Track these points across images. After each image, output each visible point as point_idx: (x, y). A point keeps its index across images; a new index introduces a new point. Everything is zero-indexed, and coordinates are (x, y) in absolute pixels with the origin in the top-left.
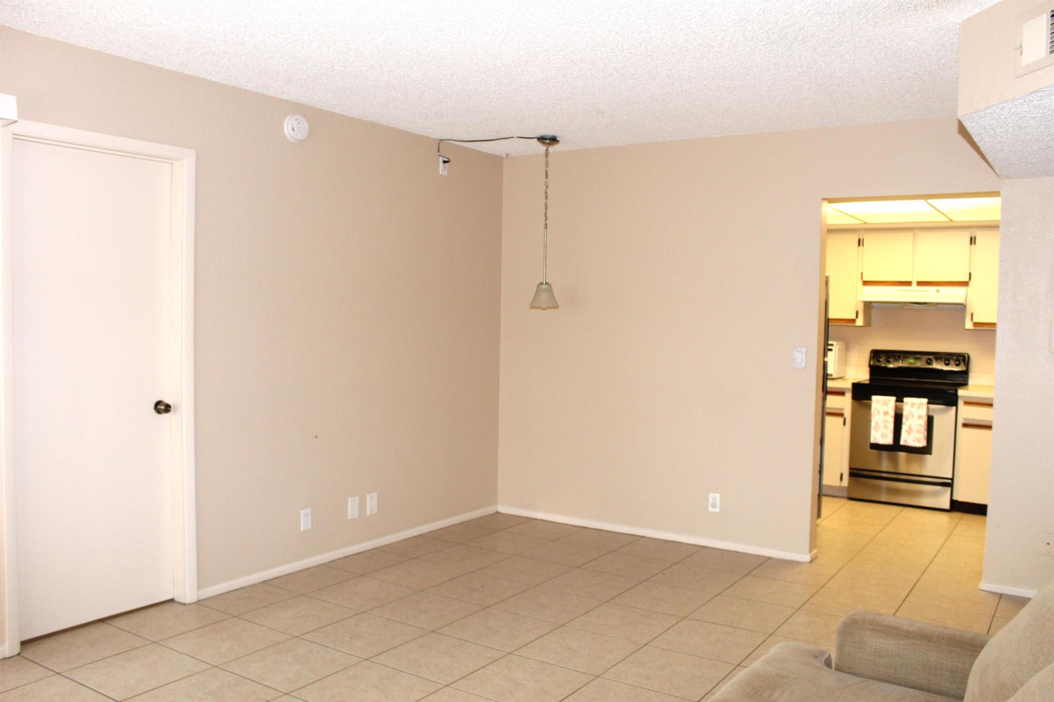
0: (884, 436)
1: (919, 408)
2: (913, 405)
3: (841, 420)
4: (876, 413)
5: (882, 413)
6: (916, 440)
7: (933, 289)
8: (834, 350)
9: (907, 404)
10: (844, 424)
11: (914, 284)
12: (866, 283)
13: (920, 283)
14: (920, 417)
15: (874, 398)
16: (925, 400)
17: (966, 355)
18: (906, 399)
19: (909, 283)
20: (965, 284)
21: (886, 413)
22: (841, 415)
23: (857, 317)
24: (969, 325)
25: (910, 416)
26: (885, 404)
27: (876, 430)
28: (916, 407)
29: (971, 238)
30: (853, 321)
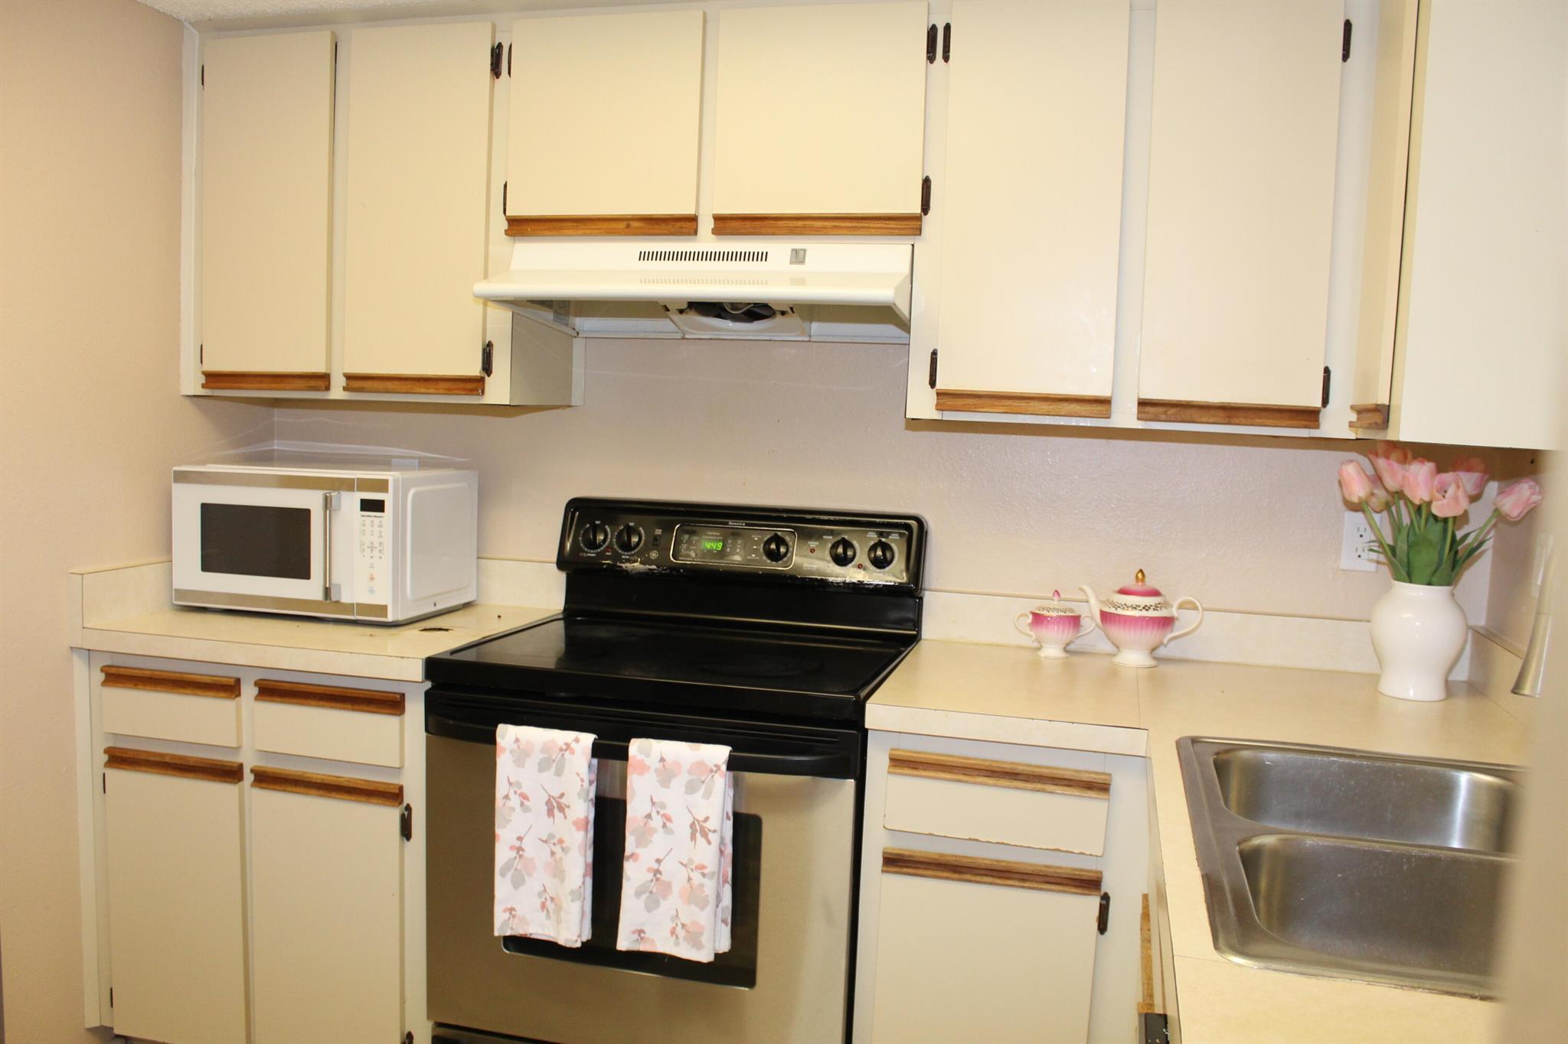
0: (548, 904)
1: (691, 788)
2: (666, 773)
3: (391, 815)
4: (515, 801)
5: (538, 803)
6: (681, 933)
7: (779, 249)
8: (388, 506)
9: (643, 769)
10: (406, 831)
11: (706, 225)
12: (520, 227)
13: (726, 225)
14: (698, 829)
15: (508, 735)
16: (720, 753)
17: (913, 523)
18: (637, 747)
19: (685, 225)
20: (908, 225)
21: (555, 806)
22: (393, 795)
23: (487, 367)
24: (922, 404)
25: (657, 822)
26: (552, 763)
27: (518, 882)
28: (679, 783)
29: (932, 32)
30: (475, 384)
